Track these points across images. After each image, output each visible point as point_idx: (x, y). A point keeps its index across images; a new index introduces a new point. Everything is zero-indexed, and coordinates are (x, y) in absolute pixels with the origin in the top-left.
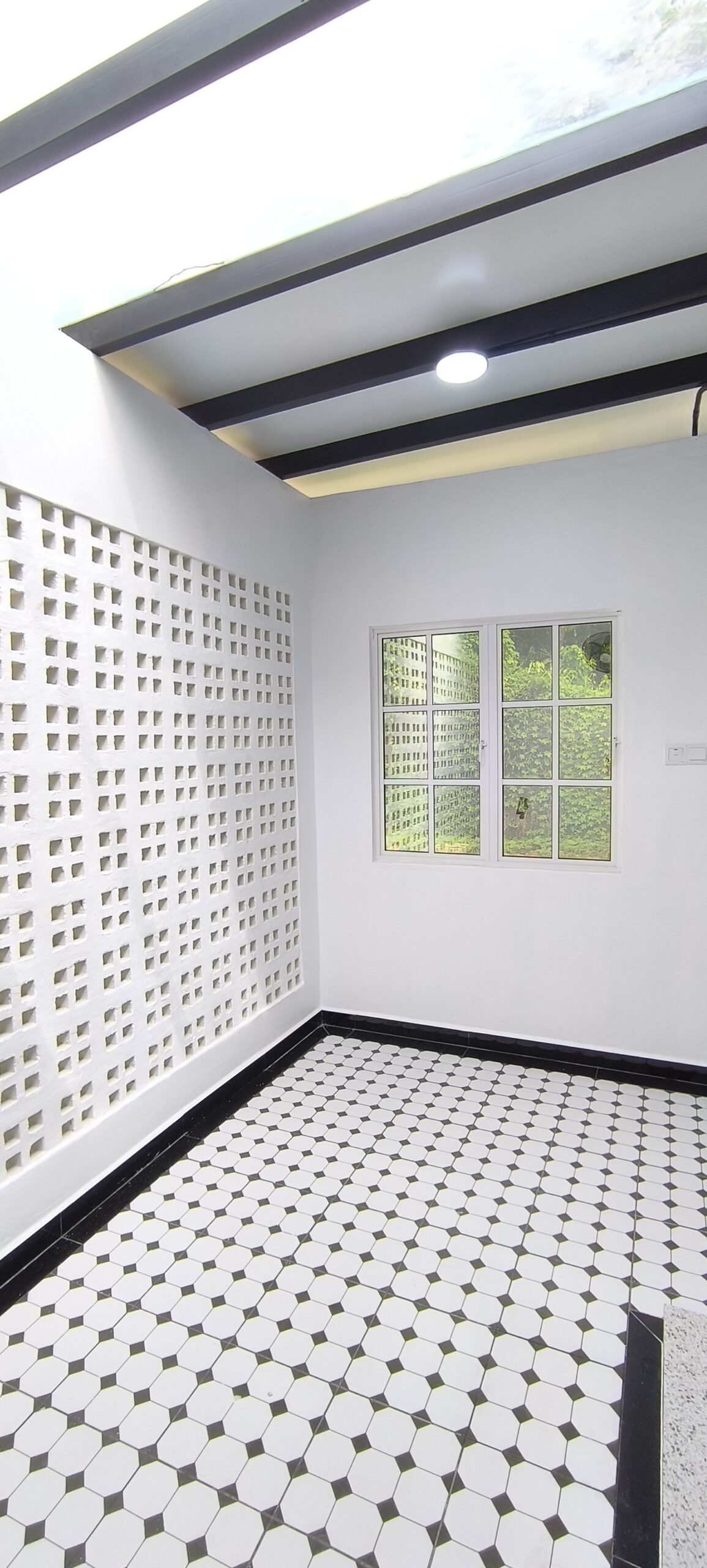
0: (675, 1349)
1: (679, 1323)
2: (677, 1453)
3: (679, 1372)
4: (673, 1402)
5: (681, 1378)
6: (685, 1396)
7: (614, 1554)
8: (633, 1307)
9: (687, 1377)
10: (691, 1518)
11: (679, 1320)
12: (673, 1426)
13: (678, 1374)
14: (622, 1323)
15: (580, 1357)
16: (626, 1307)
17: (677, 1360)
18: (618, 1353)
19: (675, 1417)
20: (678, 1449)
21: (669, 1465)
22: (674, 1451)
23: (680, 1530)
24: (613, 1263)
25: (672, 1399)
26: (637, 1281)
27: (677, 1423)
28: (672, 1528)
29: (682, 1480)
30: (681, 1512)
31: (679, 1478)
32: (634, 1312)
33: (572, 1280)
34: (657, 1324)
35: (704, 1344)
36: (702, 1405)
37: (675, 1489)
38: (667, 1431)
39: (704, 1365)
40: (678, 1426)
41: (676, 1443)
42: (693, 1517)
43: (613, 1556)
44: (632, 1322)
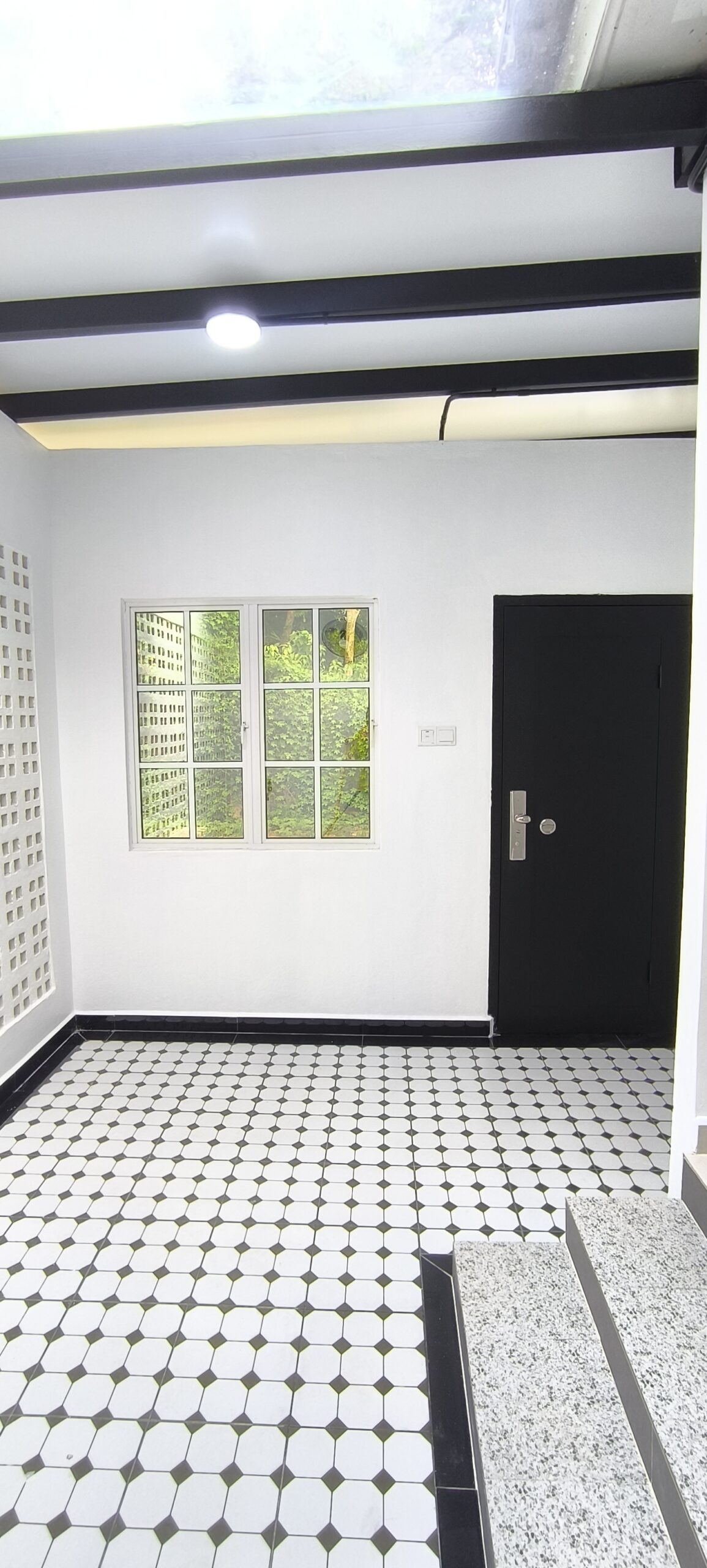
0: (468, 1280)
1: (467, 1255)
2: (482, 1373)
3: (474, 1300)
4: (473, 1329)
5: (476, 1305)
6: (481, 1321)
7: (437, 1485)
8: (423, 1251)
9: (481, 1302)
10: (501, 1428)
11: (467, 1252)
13: (473, 1302)
14: (414, 1268)
15: (384, 1312)
16: (416, 1254)
17: (471, 1289)
18: (415, 1298)
19: (476, 1342)
20: (483, 1370)
21: (477, 1388)
22: (479, 1373)
23: (495, 1442)
24: (401, 1216)
25: (472, 1326)
26: (423, 1226)
27: (479, 1346)
28: (487, 1443)
29: (489, 1396)
30: (492, 1425)
31: (487, 1395)
32: (424, 1256)
33: (366, 1240)
34: (446, 1262)
35: (490, 1268)
36: (496, 1324)
37: (485, 1407)
38: (472, 1357)
39: (492, 1288)
40: (479, 1349)
41: (480, 1365)
42: (503, 1426)
43: (436, 1488)
44: (424, 1266)
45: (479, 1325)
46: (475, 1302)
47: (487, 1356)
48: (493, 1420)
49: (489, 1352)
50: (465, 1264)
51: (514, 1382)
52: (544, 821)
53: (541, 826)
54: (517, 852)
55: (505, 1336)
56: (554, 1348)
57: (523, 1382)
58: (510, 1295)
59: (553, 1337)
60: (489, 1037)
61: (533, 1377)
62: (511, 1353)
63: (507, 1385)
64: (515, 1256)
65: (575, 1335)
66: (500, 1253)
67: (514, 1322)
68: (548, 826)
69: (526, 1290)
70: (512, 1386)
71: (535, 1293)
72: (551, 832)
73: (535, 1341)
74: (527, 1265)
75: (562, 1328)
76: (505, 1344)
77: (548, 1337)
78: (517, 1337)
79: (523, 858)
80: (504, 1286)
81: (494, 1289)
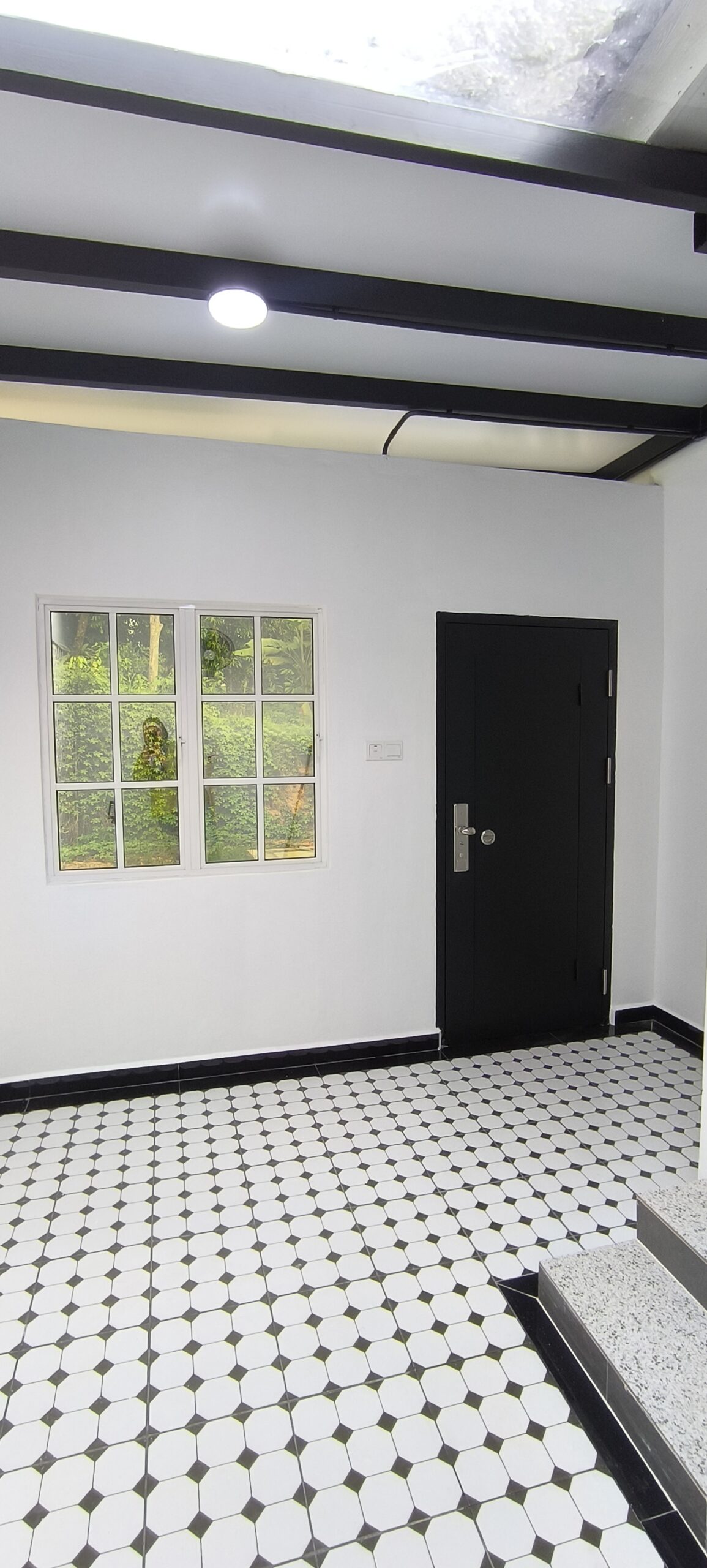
0: (575, 1297)
1: (560, 1273)
2: (643, 1389)
3: (591, 1316)
4: (608, 1345)
5: (597, 1320)
6: (611, 1335)
7: (640, 1520)
8: (498, 1279)
9: (599, 1317)
11: (558, 1270)
12: (624, 1366)
13: (593, 1319)
14: (500, 1301)
15: (494, 1352)
16: (492, 1281)
17: (583, 1306)
18: (514, 1329)
19: (619, 1358)
20: (641, 1385)
21: (647, 1404)
22: (640, 1389)
23: (695, 1456)
24: (455, 1246)
25: (606, 1343)
26: (483, 1253)
27: (624, 1362)
28: (689, 1458)
29: (662, 1409)
31: (660, 1409)
32: (500, 1283)
35: (588, 1280)
36: (625, 1335)
37: (665, 1422)
38: (624, 1375)
39: (601, 1299)
40: (626, 1365)
41: (637, 1381)
42: (692, 1437)
43: (641, 1522)
44: (506, 1293)
45: (611, 1341)
46: (595, 1318)
47: (637, 1369)
48: (680, 1433)
49: (637, 1365)
50: (564, 1282)
51: (675, 1388)
52: (484, 832)
53: (482, 837)
54: (461, 862)
55: (641, 1345)
56: (688, 1344)
57: (682, 1385)
58: (620, 1302)
59: (680, 1333)
60: (439, 1049)
61: (688, 1378)
62: (656, 1360)
63: (671, 1393)
64: (602, 1263)
65: (697, 1327)
66: (588, 1263)
67: (639, 1328)
68: (488, 837)
69: (631, 1294)
70: (675, 1393)
71: (640, 1294)
72: (492, 842)
73: (668, 1342)
74: (617, 1269)
75: (683, 1324)
76: (645, 1353)
77: (676, 1335)
78: (651, 1343)
79: (467, 869)
80: (610, 1294)
81: (603, 1300)
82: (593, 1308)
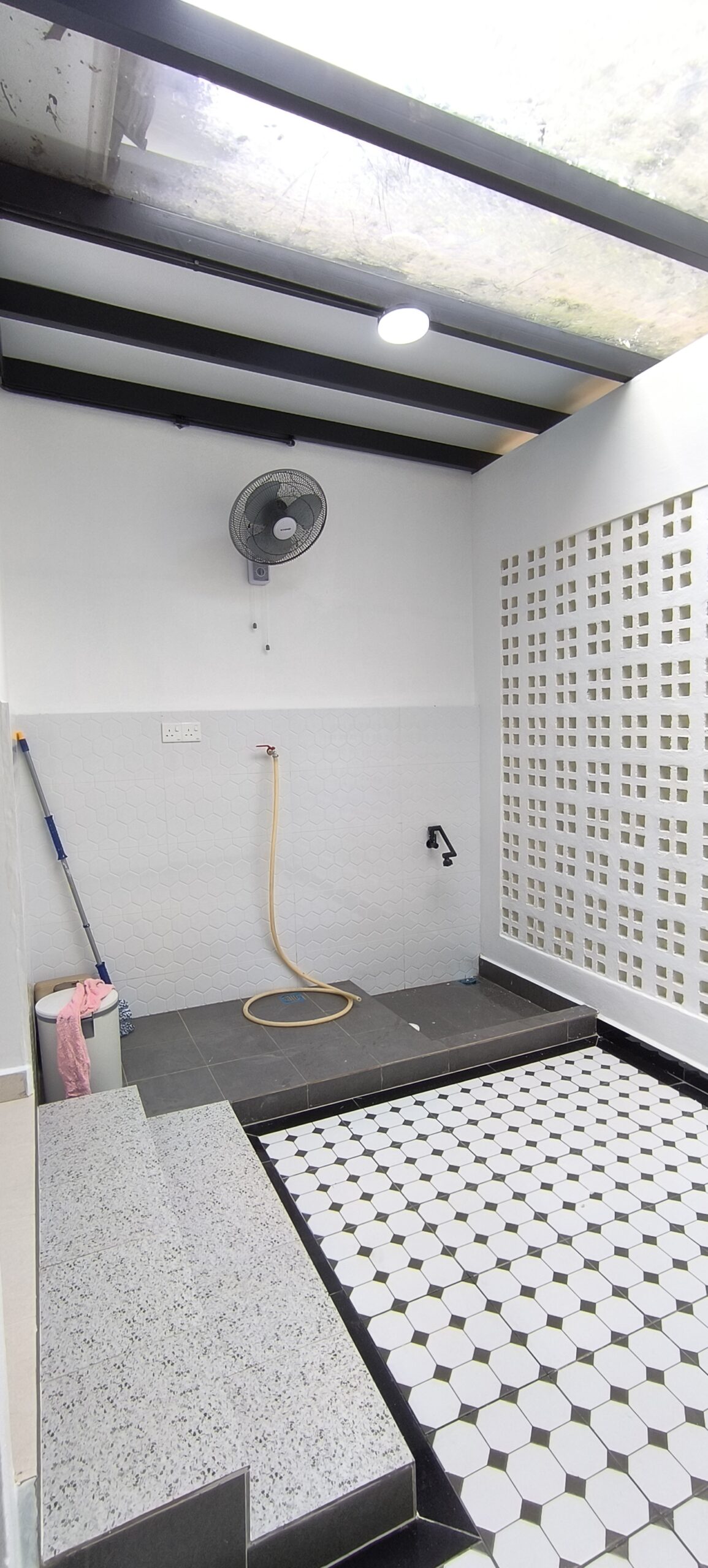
19: (336, 1329)
20: (322, 1306)
27: (332, 1326)
29: (311, 1288)
30: (303, 1270)
37: (311, 1281)
38: (335, 1314)
46: (352, 1373)
47: (321, 1321)
48: (303, 1274)
49: (320, 1325)
56: (258, 1355)
57: (284, 1310)
59: (260, 1366)
69: (297, 1416)
70: (294, 1303)
71: (286, 1416)
73: (278, 1355)
77: (266, 1364)
81: (336, 1400)
82: (351, 1386)
